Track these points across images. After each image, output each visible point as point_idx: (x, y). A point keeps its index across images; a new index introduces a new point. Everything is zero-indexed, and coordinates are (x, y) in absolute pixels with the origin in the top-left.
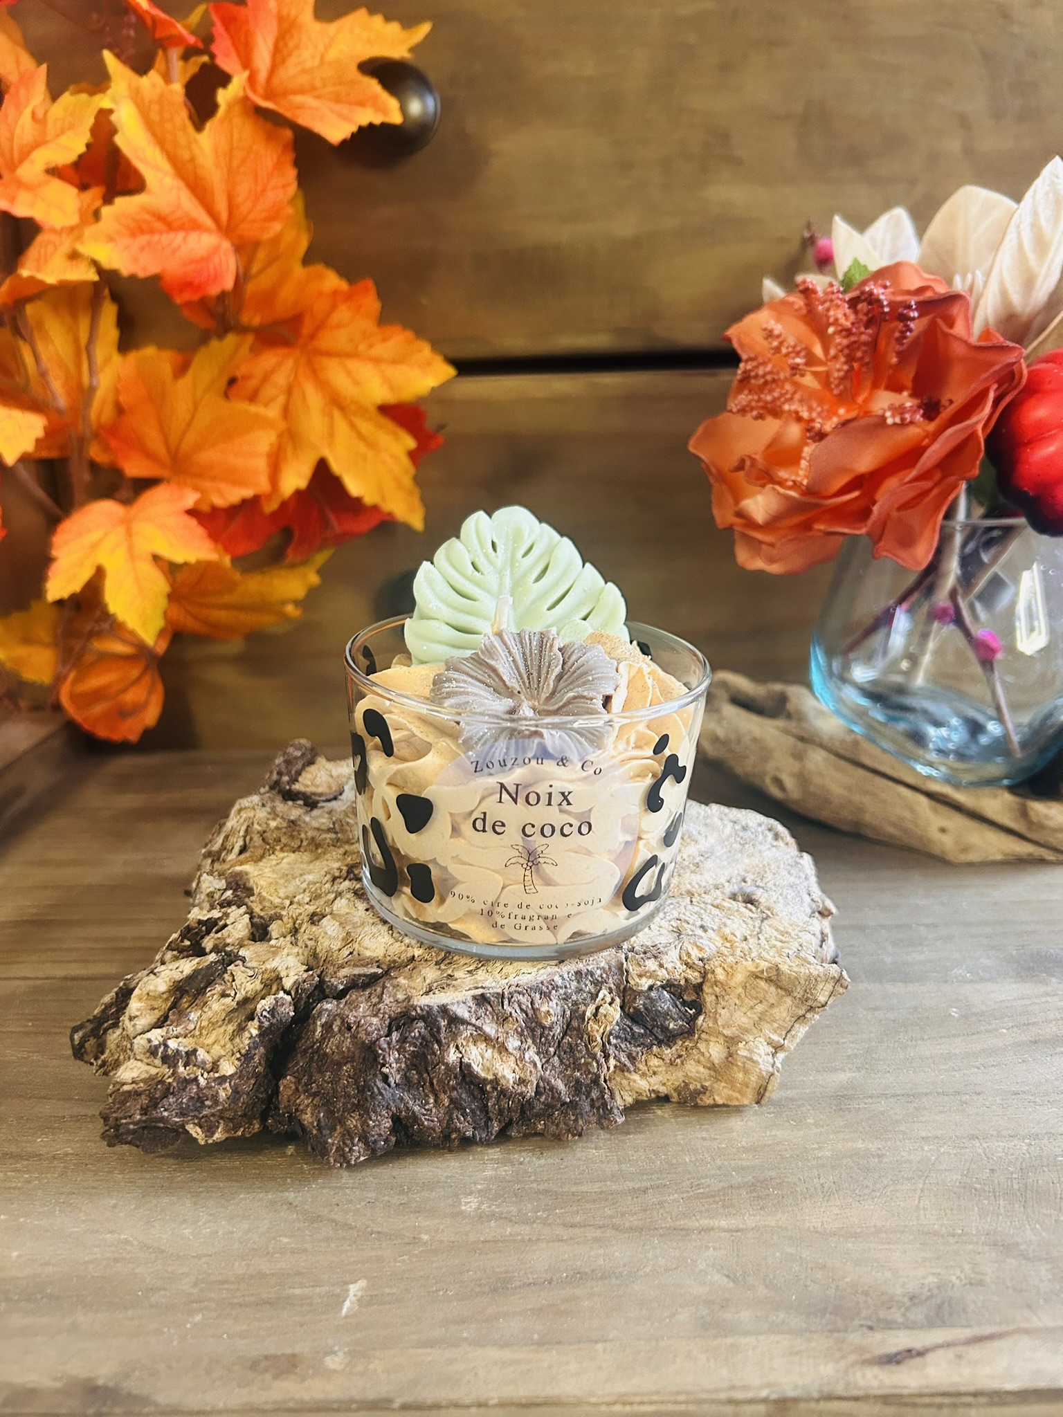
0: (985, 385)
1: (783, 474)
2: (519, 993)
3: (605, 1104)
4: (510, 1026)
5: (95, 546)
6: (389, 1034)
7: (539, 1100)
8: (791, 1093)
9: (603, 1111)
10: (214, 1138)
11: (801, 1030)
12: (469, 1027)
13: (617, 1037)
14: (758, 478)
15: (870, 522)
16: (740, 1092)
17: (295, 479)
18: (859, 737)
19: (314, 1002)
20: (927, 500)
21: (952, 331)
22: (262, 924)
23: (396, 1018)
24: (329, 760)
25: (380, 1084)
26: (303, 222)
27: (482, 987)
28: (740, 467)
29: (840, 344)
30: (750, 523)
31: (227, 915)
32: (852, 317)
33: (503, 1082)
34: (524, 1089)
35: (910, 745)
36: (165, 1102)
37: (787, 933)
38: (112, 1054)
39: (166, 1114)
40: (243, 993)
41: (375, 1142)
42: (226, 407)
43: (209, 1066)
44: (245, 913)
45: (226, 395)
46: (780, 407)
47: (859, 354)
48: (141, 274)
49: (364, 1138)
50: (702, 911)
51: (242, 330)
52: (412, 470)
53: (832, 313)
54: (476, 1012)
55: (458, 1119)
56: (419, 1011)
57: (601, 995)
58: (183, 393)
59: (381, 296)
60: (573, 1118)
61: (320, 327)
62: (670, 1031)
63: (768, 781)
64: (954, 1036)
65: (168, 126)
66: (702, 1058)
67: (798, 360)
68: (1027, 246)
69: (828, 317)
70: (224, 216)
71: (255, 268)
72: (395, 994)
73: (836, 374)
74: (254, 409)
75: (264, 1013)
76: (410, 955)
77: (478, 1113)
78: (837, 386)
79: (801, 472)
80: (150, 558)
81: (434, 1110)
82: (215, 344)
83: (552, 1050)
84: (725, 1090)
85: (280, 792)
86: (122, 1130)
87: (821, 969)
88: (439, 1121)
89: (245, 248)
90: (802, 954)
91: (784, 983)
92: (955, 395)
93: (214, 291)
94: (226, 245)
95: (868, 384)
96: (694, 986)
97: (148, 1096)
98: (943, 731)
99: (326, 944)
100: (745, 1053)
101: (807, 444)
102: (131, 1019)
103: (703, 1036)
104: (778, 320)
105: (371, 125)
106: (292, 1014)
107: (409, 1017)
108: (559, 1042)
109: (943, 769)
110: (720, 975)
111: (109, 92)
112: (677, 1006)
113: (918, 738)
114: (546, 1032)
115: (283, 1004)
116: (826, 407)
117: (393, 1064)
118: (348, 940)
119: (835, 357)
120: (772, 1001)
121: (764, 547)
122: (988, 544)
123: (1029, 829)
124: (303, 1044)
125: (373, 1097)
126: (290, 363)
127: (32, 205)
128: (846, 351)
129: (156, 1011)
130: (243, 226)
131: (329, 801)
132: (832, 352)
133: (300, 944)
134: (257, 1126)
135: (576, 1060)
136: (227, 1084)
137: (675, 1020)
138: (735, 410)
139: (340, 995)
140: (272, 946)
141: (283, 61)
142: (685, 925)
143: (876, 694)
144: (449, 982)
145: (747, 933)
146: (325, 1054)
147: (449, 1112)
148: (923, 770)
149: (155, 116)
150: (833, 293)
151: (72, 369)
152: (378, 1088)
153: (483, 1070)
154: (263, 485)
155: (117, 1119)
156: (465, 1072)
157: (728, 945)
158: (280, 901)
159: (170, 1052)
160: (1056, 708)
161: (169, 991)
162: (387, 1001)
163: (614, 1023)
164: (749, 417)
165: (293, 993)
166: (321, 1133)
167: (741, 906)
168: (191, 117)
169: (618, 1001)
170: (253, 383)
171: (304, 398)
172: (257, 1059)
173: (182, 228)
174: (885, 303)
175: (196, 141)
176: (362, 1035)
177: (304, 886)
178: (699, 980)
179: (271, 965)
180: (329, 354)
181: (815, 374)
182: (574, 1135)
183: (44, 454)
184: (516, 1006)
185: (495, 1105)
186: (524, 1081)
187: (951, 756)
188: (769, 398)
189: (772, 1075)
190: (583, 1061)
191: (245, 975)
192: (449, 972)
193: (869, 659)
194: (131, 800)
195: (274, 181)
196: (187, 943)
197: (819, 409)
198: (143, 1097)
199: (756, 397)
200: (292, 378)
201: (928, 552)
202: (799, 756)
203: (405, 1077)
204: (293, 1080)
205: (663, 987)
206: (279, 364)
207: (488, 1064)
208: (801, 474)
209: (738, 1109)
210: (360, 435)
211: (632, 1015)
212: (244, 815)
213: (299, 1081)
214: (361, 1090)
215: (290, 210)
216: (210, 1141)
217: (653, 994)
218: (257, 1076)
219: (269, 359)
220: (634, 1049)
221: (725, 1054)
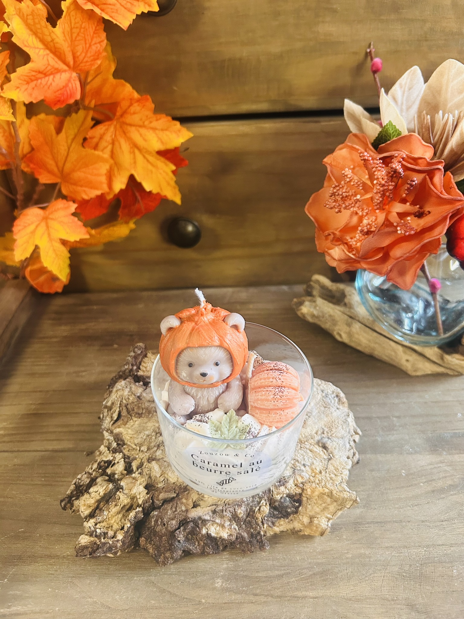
2: (229, 507)
3: (262, 541)
4: (226, 518)
6: (179, 528)
7: (237, 540)
9: (261, 544)
11: (339, 512)
12: (210, 521)
13: (267, 517)
16: (314, 532)
17: (120, 185)
19: (150, 511)
22: (129, 462)
23: (182, 521)
25: (177, 543)
26: (111, 57)
31: (115, 458)
33: (223, 537)
34: (231, 538)
36: (98, 551)
39: (98, 554)
40: (124, 504)
41: (176, 558)
42: (84, 151)
43: (113, 536)
44: (122, 457)
45: (83, 146)
47: (387, 194)
48: (35, 101)
49: (172, 558)
50: (305, 454)
52: (174, 179)
53: (376, 173)
54: (212, 516)
55: (207, 549)
56: (190, 519)
57: (262, 502)
58: (62, 141)
60: (250, 546)
61: (124, 113)
62: (288, 512)
65: (38, 26)
66: (300, 522)
69: (374, 175)
71: (89, 79)
72: (182, 507)
73: (376, 201)
74: (96, 152)
75: (132, 519)
77: (214, 546)
80: (59, 241)
81: (198, 547)
83: (242, 523)
84: (309, 531)
87: (349, 495)
88: (200, 550)
90: (342, 485)
91: (334, 498)
93: (72, 101)
94: (74, 75)
97: (92, 548)
99: (154, 473)
100: (317, 522)
105: (142, 13)
106: (142, 516)
107: (187, 521)
108: (245, 520)
110: (309, 492)
112: (292, 503)
114: (240, 518)
115: (139, 513)
117: (182, 537)
118: (163, 473)
120: (329, 503)
124: (147, 526)
125: (175, 547)
126: (112, 129)
129: (91, 508)
130: (82, 65)
132: (375, 191)
133: (144, 473)
135: (251, 526)
136: (120, 541)
137: (290, 508)
139: (159, 508)
140: (133, 478)
142: (297, 463)
145: (322, 468)
146: (156, 532)
147: (204, 547)
149: (30, 21)
152: (176, 545)
153: (216, 534)
154: (105, 189)
156: (208, 536)
157: (313, 474)
158: (135, 446)
159: (98, 534)
162: (178, 511)
163: (267, 512)
167: (321, 450)
168: (49, 21)
169: (268, 504)
170: (95, 140)
171: (121, 147)
172: (131, 531)
173: (52, 74)
175: (53, 32)
176: (169, 528)
178: (301, 493)
179: (134, 491)
180: (131, 125)
182: (250, 552)
184: (228, 512)
185: (220, 543)
186: (232, 535)
189: (327, 529)
190: (254, 526)
191: (124, 497)
195: (95, 40)
198: (90, 548)
200: (113, 136)
202: (349, 325)
203: (187, 538)
204: (145, 539)
205: (286, 496)
206: (107, 130)
207: (217, 532)
210: (148, 161)
211: (274, 508)
213: (147, 540)
214: (170, 545)
215: (104, 54)
217: (282, 500)
218: (131, 537)
220: (274, 519)
221: (309, 521)
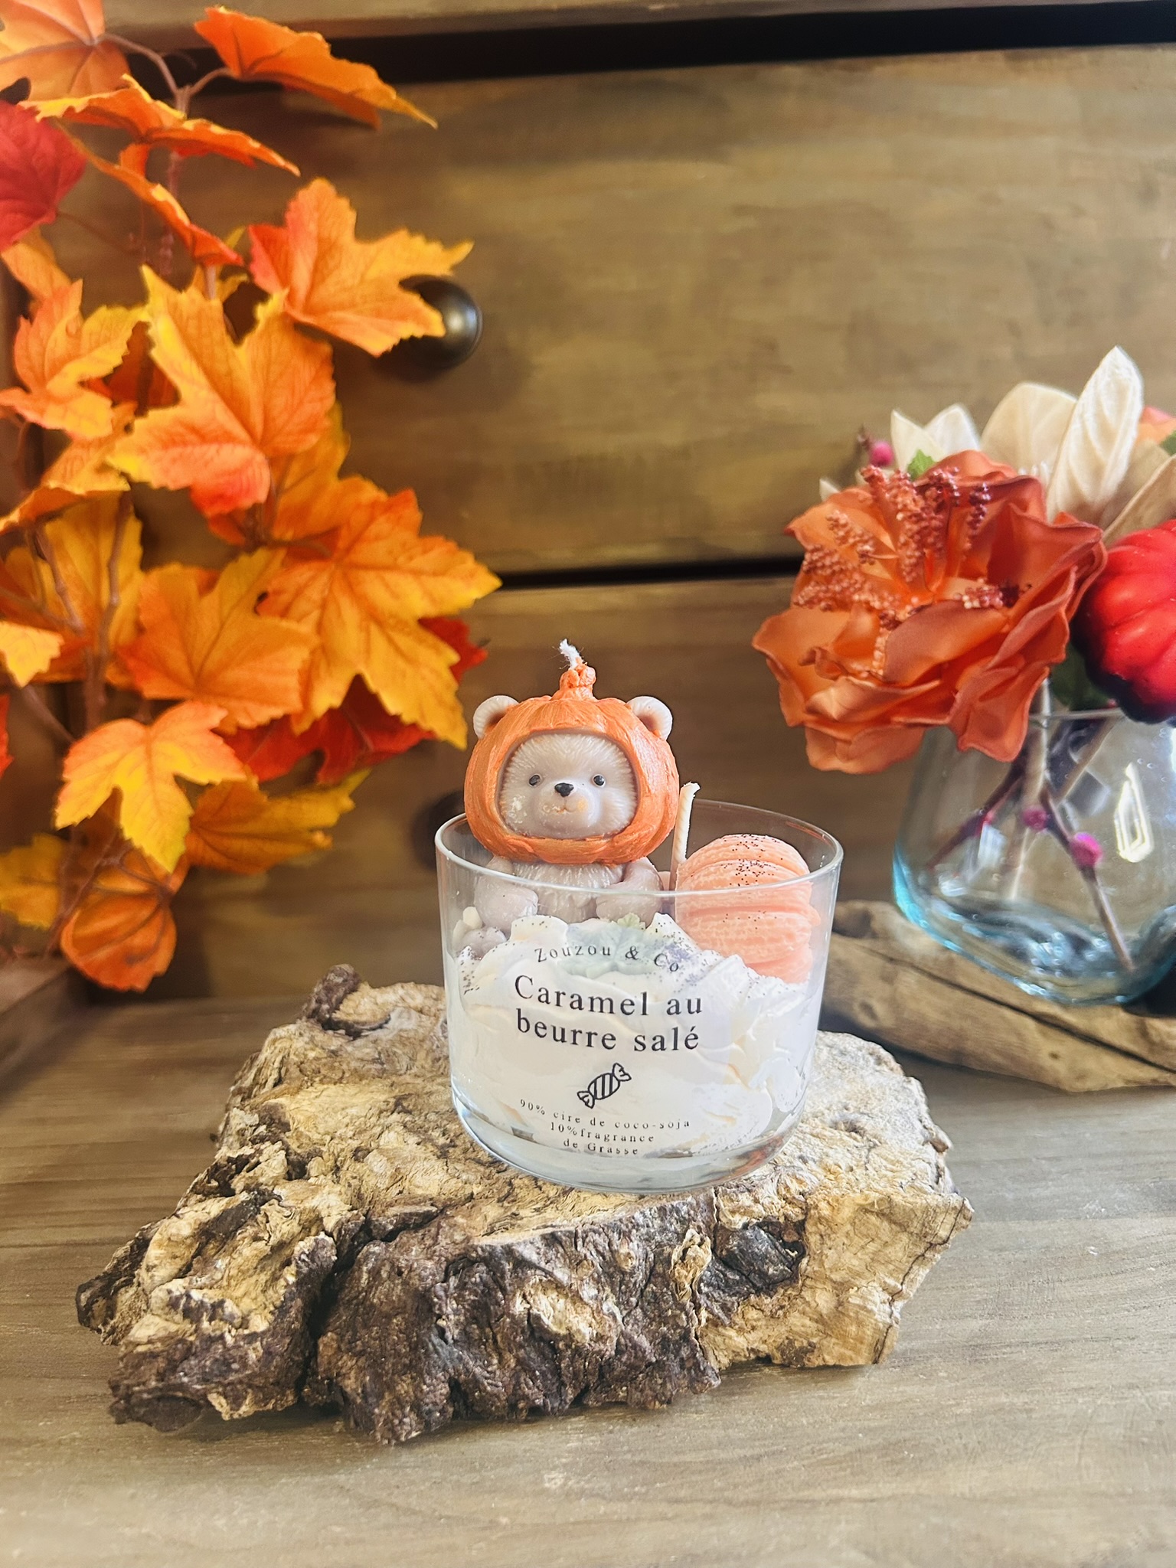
0: (1064, 568)
1: (856, 666)
2: (595, 1232)
3: (697, 1365)
4: (585, 1271)
5: (111, 768)
6: (446, 1280)
7: (619, 1360)
8: (916, 1344)
9: (695, 1372)
10: (241, 1412)
11: (921, 1273)
12: (538, 1272)
13: (708, 1285)
14: (830, 670)
15: (953, 711)
16: (853, 1349)
17: (329, 696)
18: (954, 956)
19: (359, 1245)
20: (1012, 687)
21: (1025, 514)
22: (299, 1162)
23: (454, 1261)
24: (373, 987)
25: (436, 1340)
26: (340, 434)
27: (552, 1226)
28: (810, 660)
29: (910, 530)
30: (823, 718)
31: (260, 1152)
32: (922, 503)
33: (578, 1337)
34: (602, 1346)
35: (1011, 961)
36: (185, 1365)
37: (898, 1161)
38: (123, 1319)
39: (185, 1380)
40: (279, 1235)
41: (430, 1412)
42: (256, 624)
43: (237, 1321)
44: (281, 1149)
45: (256, 611)
46: (850, 597)
47: (930, 540)
48: (172, 486)
49: (416, 1407)
50: (801, 1141)
51: (274, 545)
52: (454, 686)
53: (899, 499)
54: (545, 1254)
55: (527, 1384)
56: (480, 1252)
57: (688, 1235)
58: (209, 610)
59: (422, 506)
60: (660, 1381)
61: (358, 539)
62: (770, 1277)
63: (856, 1008)
64: (1096, 1276)
65: (205, 341)
66: (807, 1309)
67: (867, 547)
68: (1093, 435)
69: (896, 504)
70: (259, 429)
71: (288, 482)
72: (452, 1235)
73: (907, 561)
74: (284, 624)
75: (303, 1257)
76: (468, 1192)
77: (549, 1376)
78: (909, 573)
79: (875, 664)
80: (171, 779)
81: (498, 1373)
82: (244, 560)
83: (633, 1300)
84: (836, 1348)
85: (319, 1021)
86: (134, 1400)
87: (940, 1199)
88: (504, 1386)
89: (279, 461)
90: (917, 1184)
91: (899, 1217)
92: (1034, 580)
93: (247, 503)
94: (260, 457)
95: (941, 571)
96: (795, 1224)
97: (166, 1358)
98: (1046, 946)
99: (372, 1182)
100: (858, 1301)
101: (880, 635)
102: (148, 1269)
103: (808, 1282)
104: (843, 510)
105: (412, 339)
106: (334, 1258)
107: (469, 1260)
108: (642, 1291)
109: (1049, 986)
110: (825, 1209)
111: (148, 307)
112: (776, 1248)
113: (1019, 954)
114: (627, 1279)
115: (324, 1247)
116: (898, 596)
117: (451, 1316)
118: (397, 1177)
119: (906, 544)
120: (886, 1239)
121: (839, 744)
122: (1076, 744)
123: (1151, 1051)
124: (345, 1295)
125: (427, 1355)
126: (324, 578)
127: (63, 417)
128: (917, 537)
129: (178, 1260)
130: (278, 439)
131: (373, 1029)
132: (902, 539)
133: (342, 1181)
134: (290, 1398)
135: (662, 1311)
136: (258, 1343)
137: (775, 1264)
138: (802, 602)
139: (389, 1237)
140: (311, 1184)
141: (323, 280)
142: (781, 1156)
143: (967, 910)
144: (513, 1222)
145: (853, 1164)
146: (372, 1305)
147: (516, 1376)
148: (1027, 988)
149: (192, 330)
150: (900, 479)
151: (90, 587)
152: (434, 1345)
153: (554, 1323)
154: (294, 703)
155: (128, 1387)
156: (534, 1327)
157: (832, 1177)
158: (319, 1137)
159: (193, 1304)
160: (1166, 916)
161: (193, 1236)
162: (443, 1243)
163: (705, 1267)
164: (817, 608)
165: (335, 1235)
166: (367, 1402)
167: (844, 1135)
168: (228, 331)
169: (708, 1241)
170: (285, 598)
171: (340, 615)
172: (293, 1313)
173: (216, 440)
174: (955, 487)
175: (234, 355)
176: (415, 1281)
177: (347, 1120)
178: (801, 1217)
179: (309, 1204)
180: (366, 567)
181: (884, 562)
182: (662, 1403)
183: (57, 677)
184: (591, 1247)
185: (568, 1366)
186: (602, 1337)
187: (1057, 973)
188: (837, 588)
189: (890, 1326)
190: (670, 1312)
191: (280, 1215)
192: (514, 1210)
193: (958, 870)
194: (139, 1052)
195: (312, 394)
196: (214, 1184)
197: (891, 599)
198: (160, 1359)
199: (824, 588)
200: (326, 592)
201: (1018, 741)
202: (888, 979)
203: (465, 1332)
204: (335, 1337)
205: (760, 1226)
206: (313, 578)
207: (560, 1317)
208: (878, 664)
209: (855, 1369)
210: (398, 650)
211: (725, 1260)
212: (279, 1045)
213: (341, 1338)
214: (414, 1348)
215: (327, 423)
216: (236, 1416)
217: (748, 1233)
218: (292, 1333)
219: (303, 573)
220: (728, 1298)
221: (834, 1303)
